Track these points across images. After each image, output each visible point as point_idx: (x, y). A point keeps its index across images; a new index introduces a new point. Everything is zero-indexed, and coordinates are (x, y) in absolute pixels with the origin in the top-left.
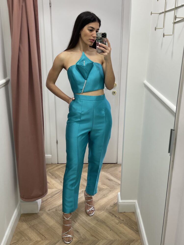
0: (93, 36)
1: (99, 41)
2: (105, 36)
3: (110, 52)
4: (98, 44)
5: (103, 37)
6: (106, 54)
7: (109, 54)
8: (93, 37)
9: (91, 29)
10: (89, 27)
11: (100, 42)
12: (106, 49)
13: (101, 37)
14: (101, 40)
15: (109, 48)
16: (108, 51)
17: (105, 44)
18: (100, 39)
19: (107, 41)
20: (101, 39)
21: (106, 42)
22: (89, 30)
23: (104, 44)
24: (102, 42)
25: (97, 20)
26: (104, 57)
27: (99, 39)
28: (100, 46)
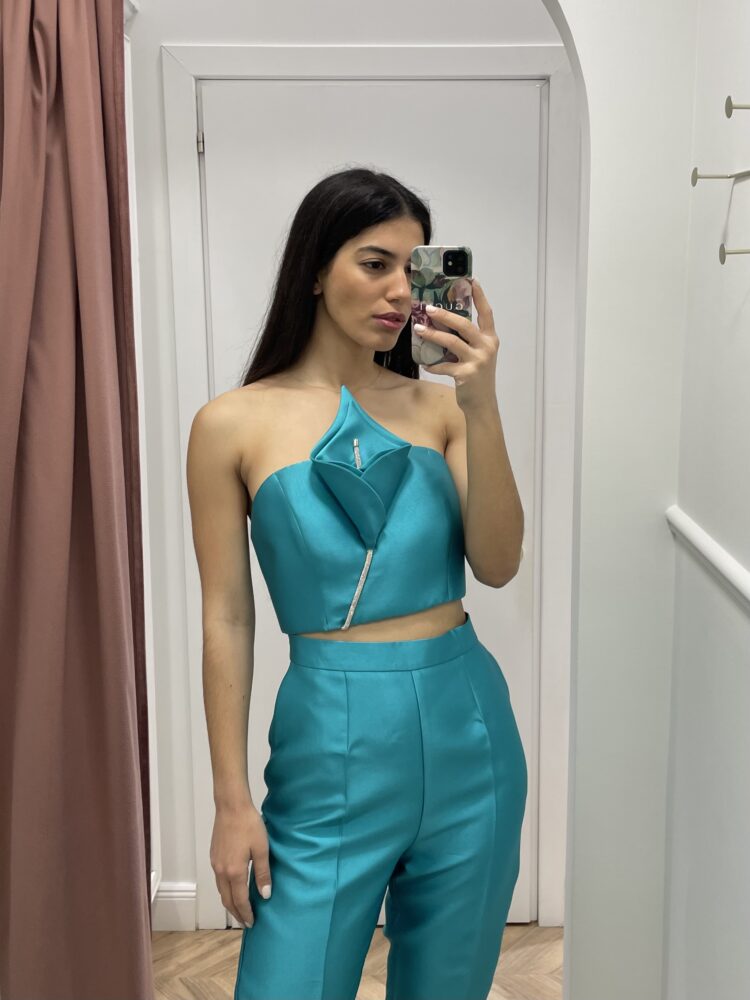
0: (391, 294)
1: (428, 294)
2: (460, 269)
3: (492, 357)
4: (424, 311)
5: (448, 271)
6: (468, 367)
7: (487, 368)
8: (392, 301)
9: (372, 257)
10: (362, 250)
11: (436, 302)
12: (467, 342)
13: (440, 270)
14: (440, 292)
15: (487, 339)
16: (479, 354)
17: (465, 314)
18: (431, 286)
19: (476, 296)
20: (438, 281)
21: (466, 300)
22: (363, 264)
23: (454, 311)
24: (443, 301)
25: (406, 209)
26: (458, 388)
27: (428, 282)
28: (432, 323)
